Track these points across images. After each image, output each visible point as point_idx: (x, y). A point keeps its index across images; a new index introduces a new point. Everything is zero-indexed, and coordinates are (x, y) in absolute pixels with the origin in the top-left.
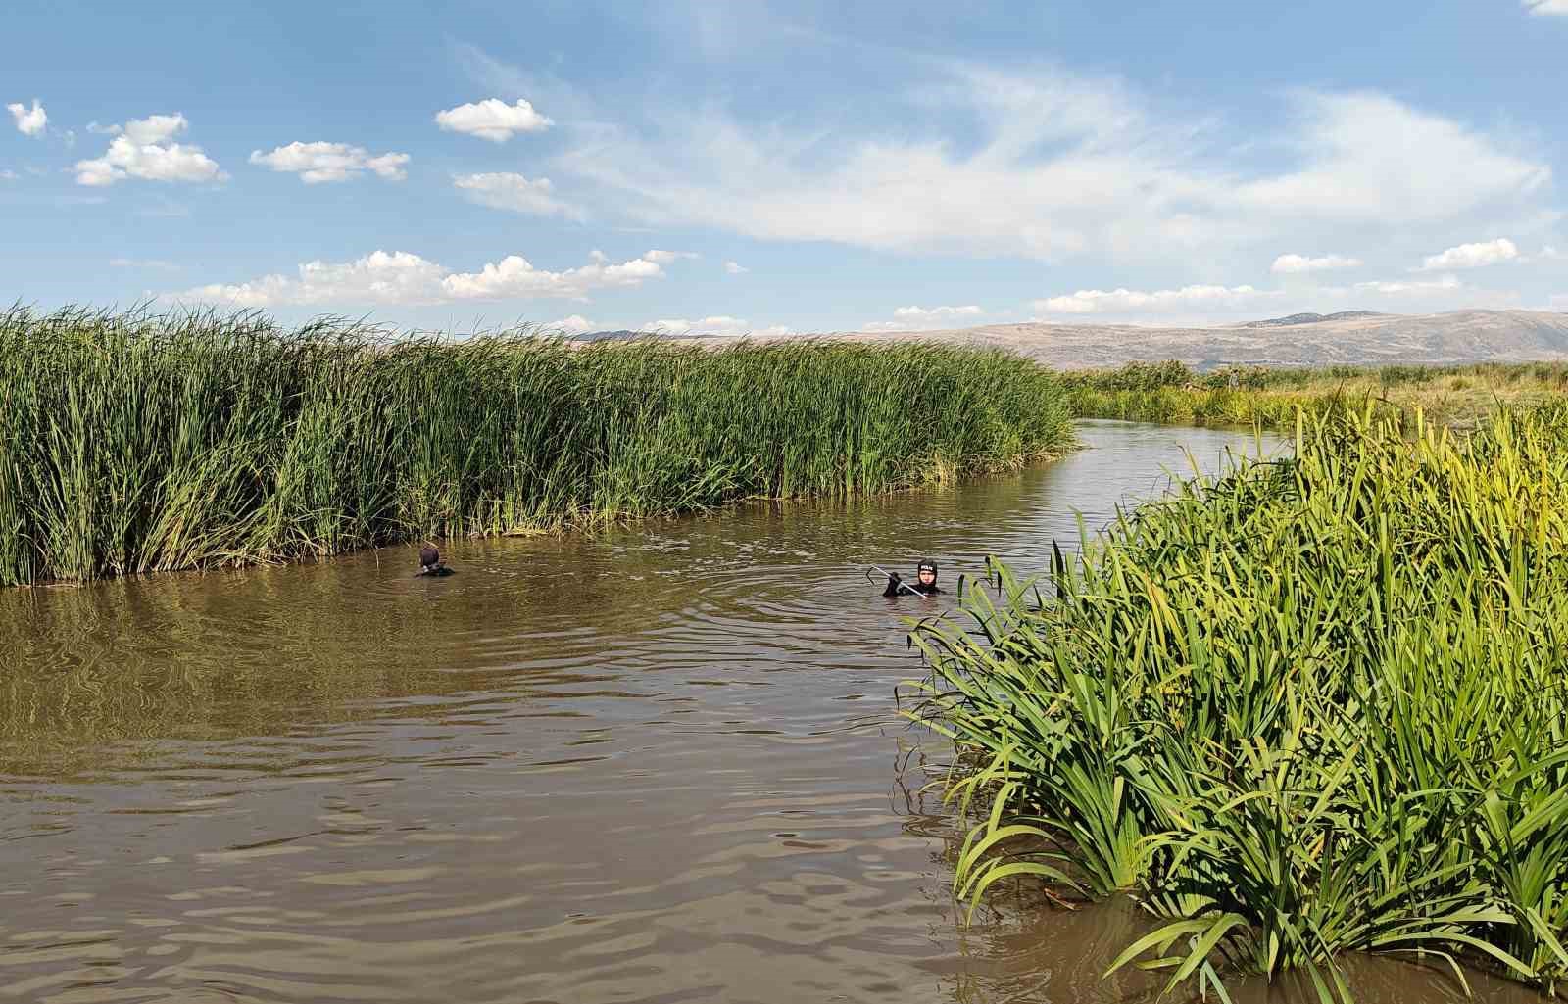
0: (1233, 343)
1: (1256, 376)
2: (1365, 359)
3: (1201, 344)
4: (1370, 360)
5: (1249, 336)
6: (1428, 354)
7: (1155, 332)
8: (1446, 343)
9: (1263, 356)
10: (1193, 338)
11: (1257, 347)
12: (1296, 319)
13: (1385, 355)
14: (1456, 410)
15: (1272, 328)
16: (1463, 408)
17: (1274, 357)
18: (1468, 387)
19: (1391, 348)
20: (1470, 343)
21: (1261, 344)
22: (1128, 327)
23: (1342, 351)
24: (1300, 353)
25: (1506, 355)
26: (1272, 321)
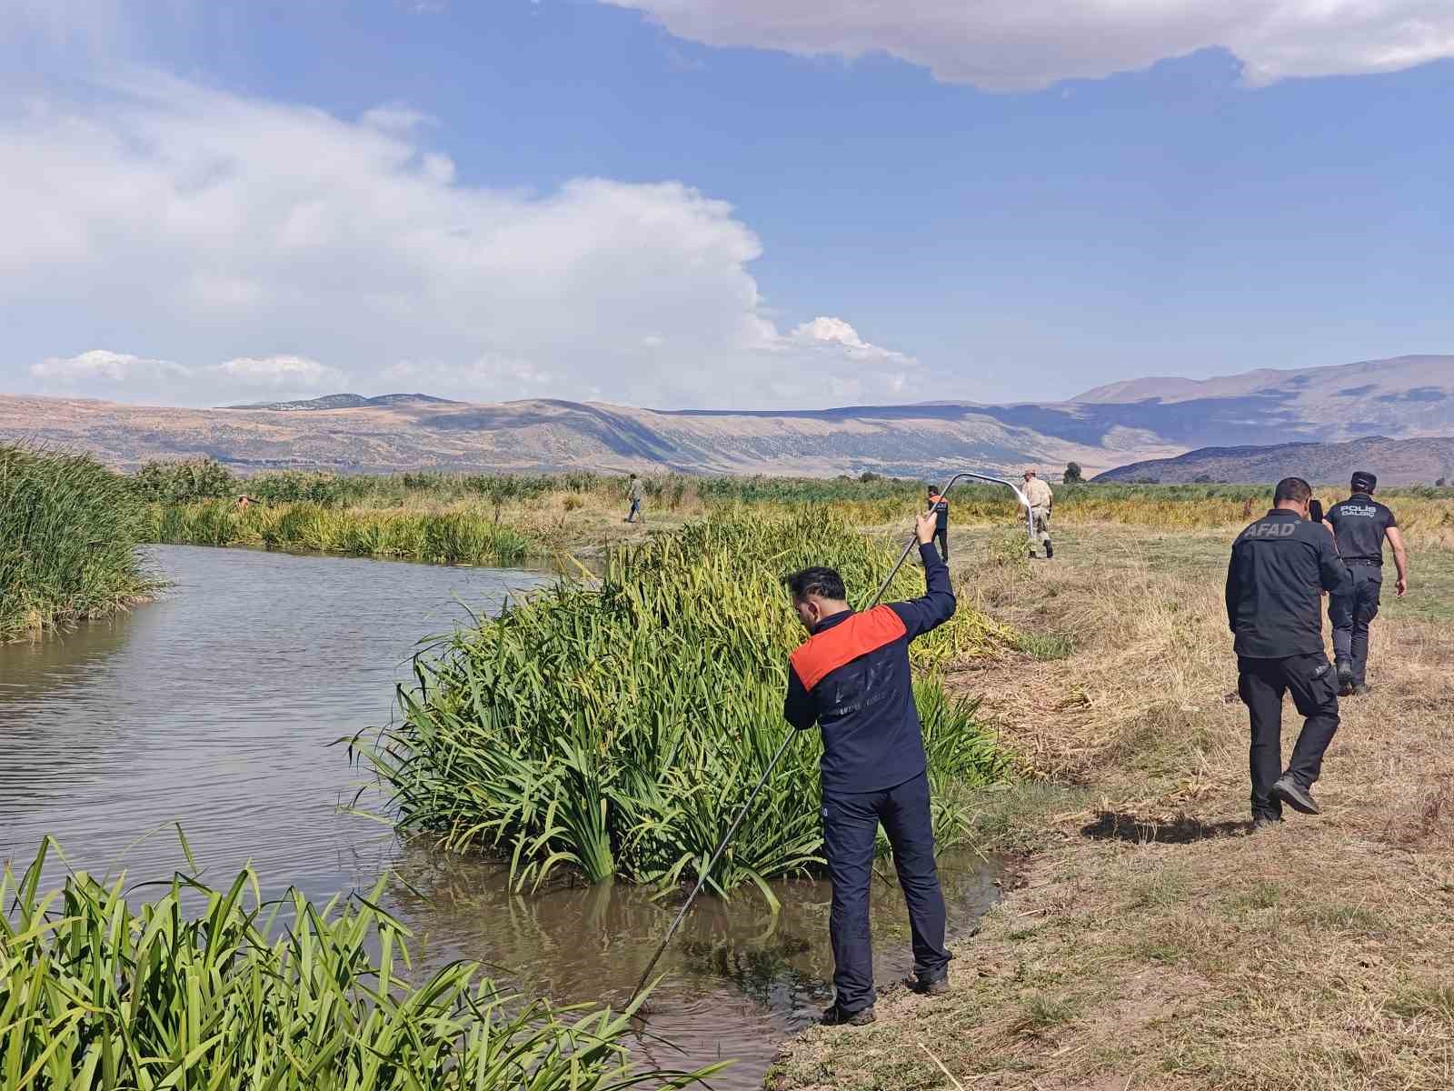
0: (250, 432)
1: (319, 485)
2: (422, 462)
3: (204, 431)
4: (429, 463)
5: (272, 423)
6: (497, 455)
7: (136, 411)
8: (518, 443)
9: (290, 452)
10: (193, 424)
11: (282, 439)
12: (332, 401)
13: (444, 456)
14: (576, 535)
15: (301, 413)
16: (582, 533)
17: (305, 454)
18: (580, 507)
19: (454, 446)
20: (545, 444)
21: (287, 435)
22: (96, 402)
23: (393, 449)
24: (340, 449)
25: (586, 459)
26: (301, 403)
